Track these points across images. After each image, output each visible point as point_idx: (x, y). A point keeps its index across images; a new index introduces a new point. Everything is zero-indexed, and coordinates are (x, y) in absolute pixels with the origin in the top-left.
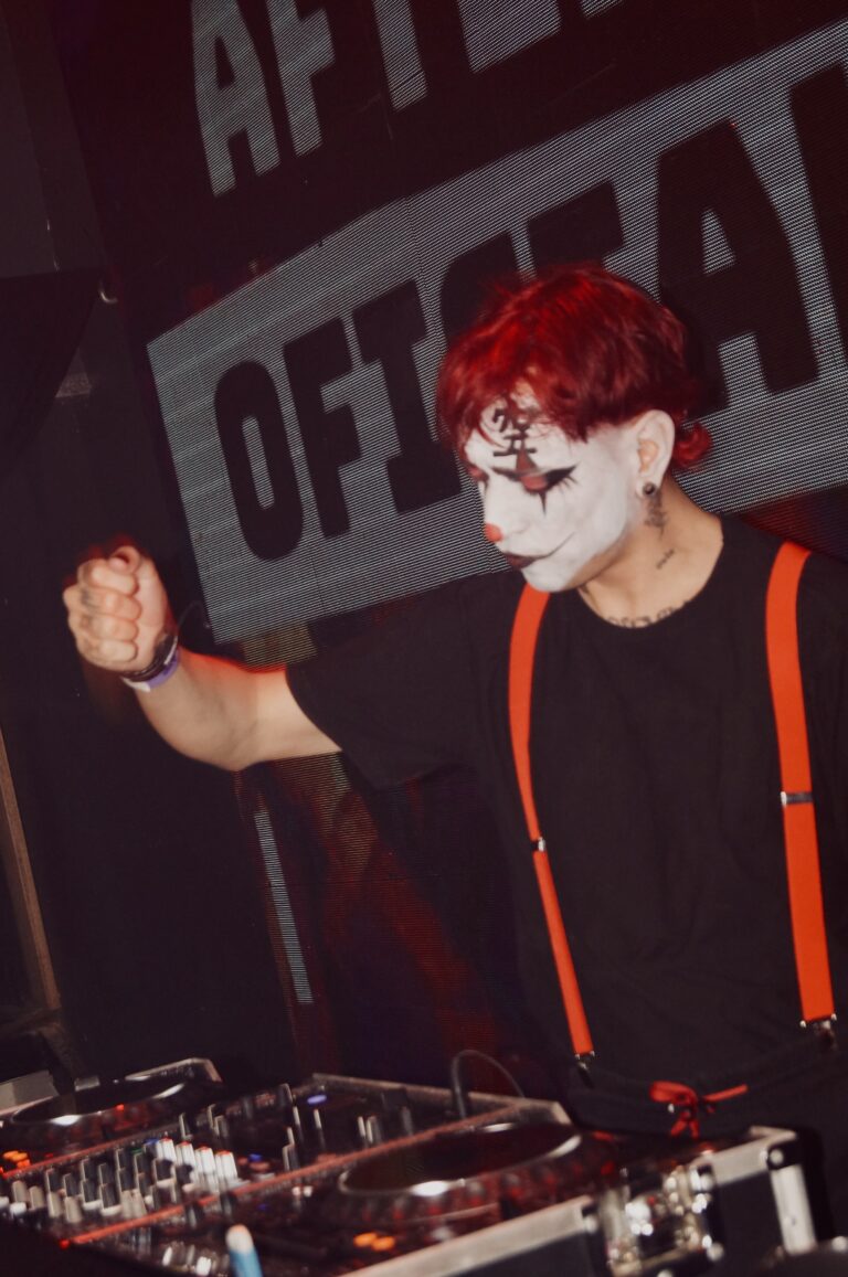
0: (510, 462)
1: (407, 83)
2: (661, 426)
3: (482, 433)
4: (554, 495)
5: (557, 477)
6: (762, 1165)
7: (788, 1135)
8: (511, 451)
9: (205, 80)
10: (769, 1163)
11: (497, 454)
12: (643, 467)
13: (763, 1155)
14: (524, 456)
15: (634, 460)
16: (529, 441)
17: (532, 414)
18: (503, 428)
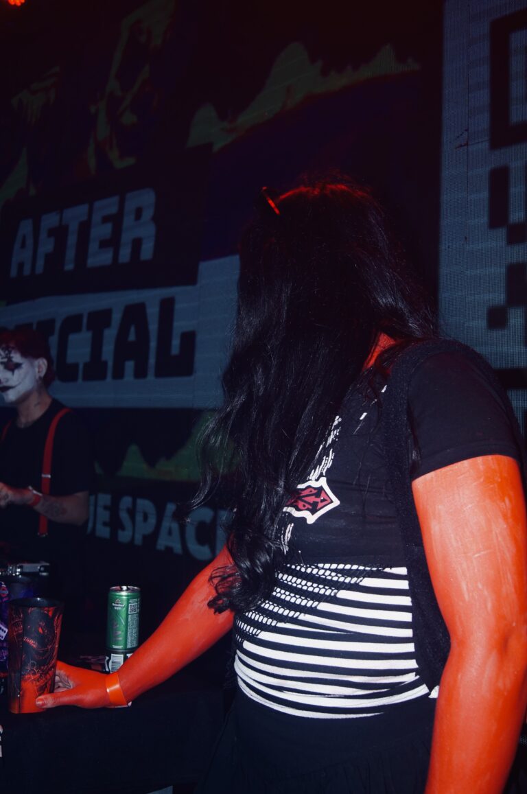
0: (5, 360)
1: (69, 267)
2: (43, 363)
4: (16, 372)
5: (18, 366)
6: (38, 570)
7: (48, 564)
8: (6, 357)
9: (17, 246)
10: (40, 569)
11: (2, 358)
12: (39, 372)
13: (41, 567)
14: (10, 359)
15: (37, 370)
16: (12, 355)
17: (13, 348)
18: (4, 352)
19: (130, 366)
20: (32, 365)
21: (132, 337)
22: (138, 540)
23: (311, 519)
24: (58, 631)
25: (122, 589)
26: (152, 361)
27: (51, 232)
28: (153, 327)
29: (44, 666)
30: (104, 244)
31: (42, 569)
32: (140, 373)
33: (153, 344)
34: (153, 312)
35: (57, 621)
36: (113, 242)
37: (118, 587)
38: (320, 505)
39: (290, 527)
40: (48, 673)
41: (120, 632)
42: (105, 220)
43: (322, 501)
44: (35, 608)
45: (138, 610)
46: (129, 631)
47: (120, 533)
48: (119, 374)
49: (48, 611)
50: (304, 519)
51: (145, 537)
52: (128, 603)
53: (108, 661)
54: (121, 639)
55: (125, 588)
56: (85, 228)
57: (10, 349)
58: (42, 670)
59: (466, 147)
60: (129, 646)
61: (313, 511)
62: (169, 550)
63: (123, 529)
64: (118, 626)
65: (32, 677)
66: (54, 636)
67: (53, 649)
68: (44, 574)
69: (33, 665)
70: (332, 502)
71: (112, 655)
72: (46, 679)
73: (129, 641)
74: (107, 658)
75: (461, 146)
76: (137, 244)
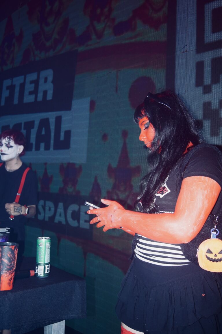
0: (7, 143)
1: (16, 102)
2: (22, 148)
3: (5, 139)
4: (10, 149)
5: (11, 147)
8: (8, 142)
10: (6, 231)
11: (6, 142)
12: (19, 151)
13: (6, 230)
14: (9, 143)
15: (18, 150)
16: (10, 142)
17: (12, 139)
18: (8, 139)
19: (42, 145)
20: (17, 148)
21: (43, 133)
22: (47, 219)
23: (161, 196)
24: (16, 256)
25: (42, 238)
26: (52, 142)
27: (8, 88)
28: (52, 127)
29: (11, 271)
30: (31, 93)
31: (7, 231)
32: (47, 148)
33: (53, 134)
34: (52, 121)
35: (16, 252)
36: (35, 92)
37: (41, 238)
38: (164, 192)
39: (155, 199)
40: (12, 273)
41: (42, 256)
42: (31, 82)
43: (165, 191)
44: (6, 246)
45: (50, 247)
46: (46, 256)
47: (39, 216)
48: (38, 148)
49: (12, 247)
50: (159, 196)
51: (50, 218)
52: (46, 244)
53: (37, 269)
54: (42, 259)
55: (44, 238)
56: (22, 86)
57: (10, 139)
58: (10, 272)
59: (186, 53)
60: (46, 262)
61: (162, 194)
62: (60, 222)
63: (40, 214)
64: (41, 254)
65: (6, 275)
66: (15, 258)
67: (14, 263)
68: (8, 233)
69: (6, 270)
70: (168, 191)
71: (39, 266)
72: (12, 276)
73: (46, 260)
74: (37, 267)
75: (184, 52)
76: (45, 93)
